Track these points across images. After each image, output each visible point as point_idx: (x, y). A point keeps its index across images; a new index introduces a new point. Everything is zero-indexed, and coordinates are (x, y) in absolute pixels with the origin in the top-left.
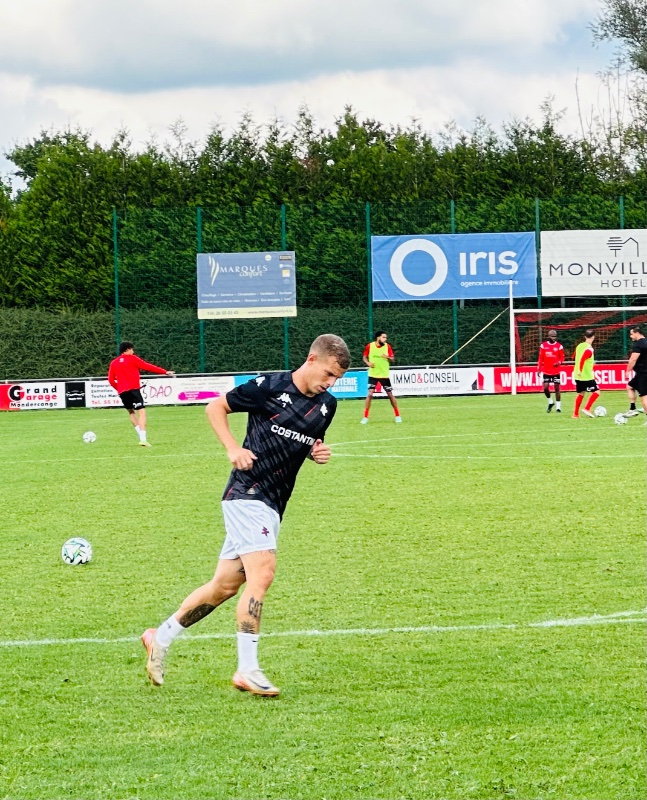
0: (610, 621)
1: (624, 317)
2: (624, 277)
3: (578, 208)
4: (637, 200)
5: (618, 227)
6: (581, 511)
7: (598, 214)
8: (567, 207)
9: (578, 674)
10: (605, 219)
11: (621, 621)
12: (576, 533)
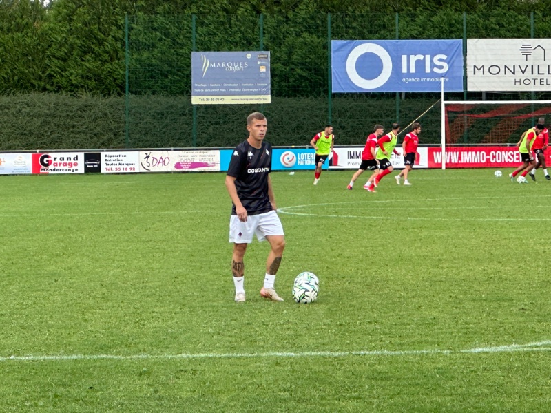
0: (525, 349)
1: (533, 109)
2: (533, 77)
3: (497, 21)
4: (545, 16)
5: (529, 37)
6: (499, 262)
7: (513, 26)
8: (488, 19)
9: (501, 391)
10: (519, 30)
11: (535, 349)
12: (496, 279)
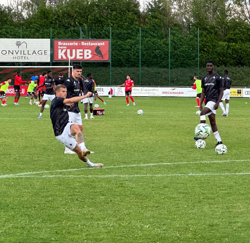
0: (16, 176)
1: (21, 70)
2: (21, 55)
3: (5, 31)
4: (27, 28)
5: (20, 38)
6: (5, 138)
7: (12, 33)
8: (2, 30)
10: (15, 35)
11: (20, 176)
12: (4, 145)
